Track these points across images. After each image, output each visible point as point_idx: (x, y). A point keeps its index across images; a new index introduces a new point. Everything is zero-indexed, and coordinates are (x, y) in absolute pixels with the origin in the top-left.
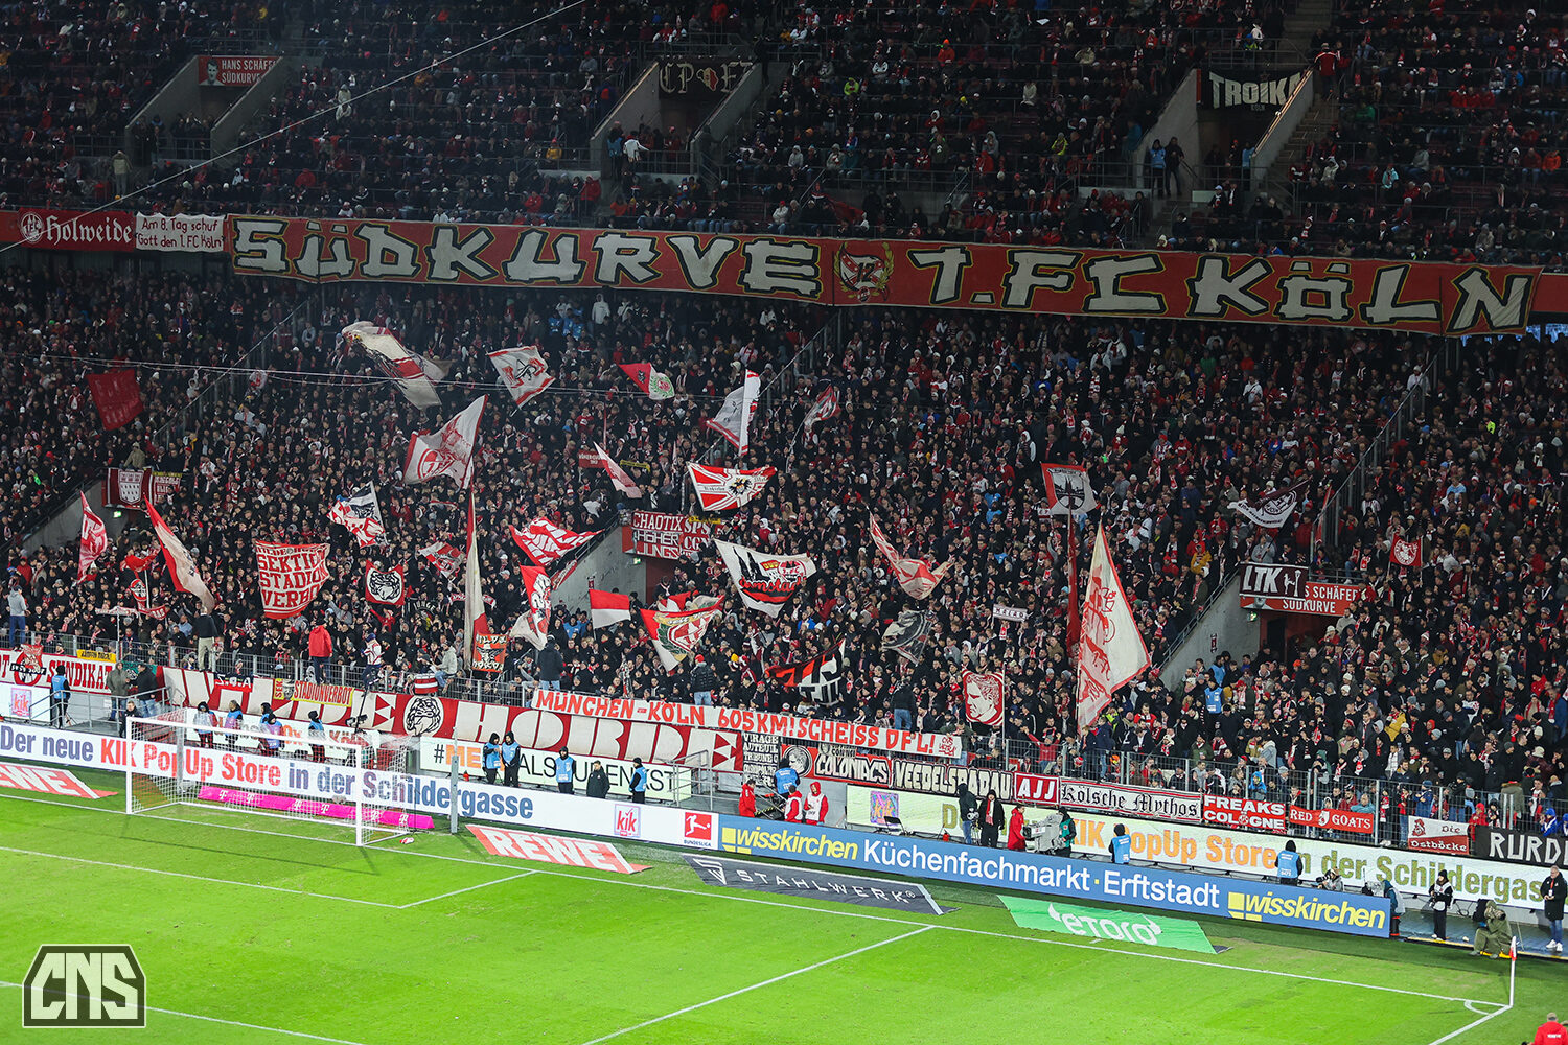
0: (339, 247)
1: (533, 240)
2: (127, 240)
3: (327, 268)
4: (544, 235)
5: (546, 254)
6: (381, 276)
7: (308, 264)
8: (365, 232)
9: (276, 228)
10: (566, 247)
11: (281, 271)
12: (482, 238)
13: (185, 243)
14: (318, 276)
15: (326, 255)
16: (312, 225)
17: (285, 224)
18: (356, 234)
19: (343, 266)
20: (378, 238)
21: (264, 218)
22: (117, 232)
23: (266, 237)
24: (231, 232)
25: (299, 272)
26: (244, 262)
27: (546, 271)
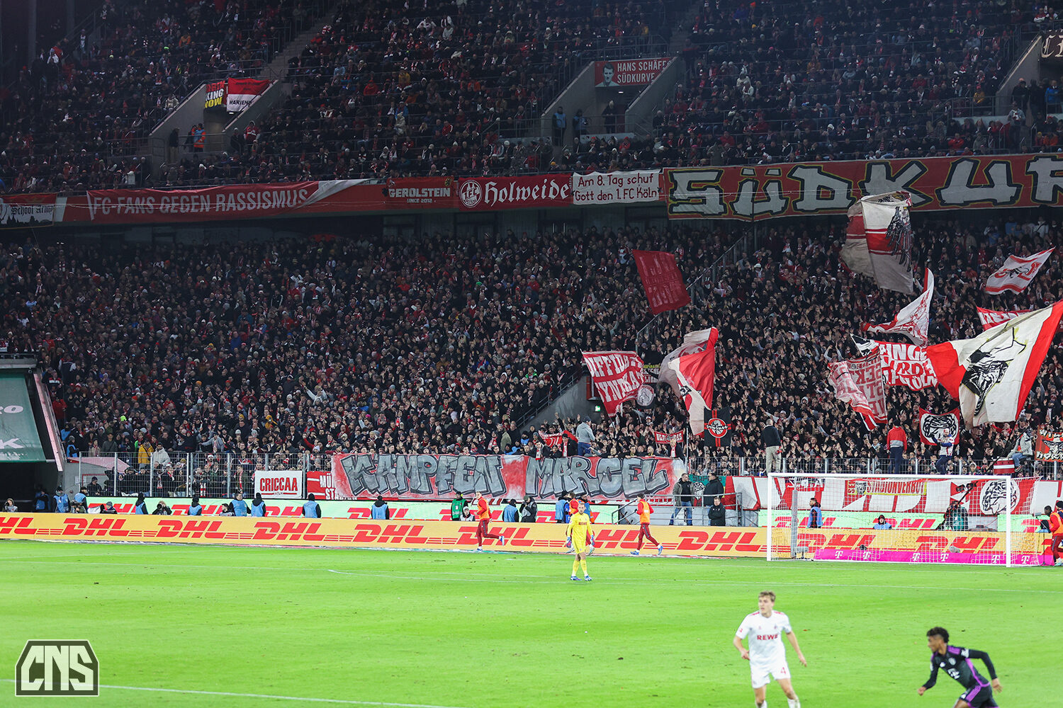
0: (773, 189)
1: (964, 169)
2: (564, 196)
3: (761, 207)
4: (976, 163)
5: (979, 178)
6: (817, 210)
7: (744, 206)
8: (799, 173)
9: (713, 176)
10: (998, 172)
11: (720, 214)
12: (914, 170)
13: (621, 195)
14: (753, 215)
15: (760, 195)
16: (746, 172)
17: (720, 173)
18: (790, 176)
19: (776, 204)
20: (811, 178)
21: (698, 168)
22: (554, 190)
23: (704, 185)
24: (668, 184)
25: (736, 213)
26: (681, 208)
27: (980, 194)
